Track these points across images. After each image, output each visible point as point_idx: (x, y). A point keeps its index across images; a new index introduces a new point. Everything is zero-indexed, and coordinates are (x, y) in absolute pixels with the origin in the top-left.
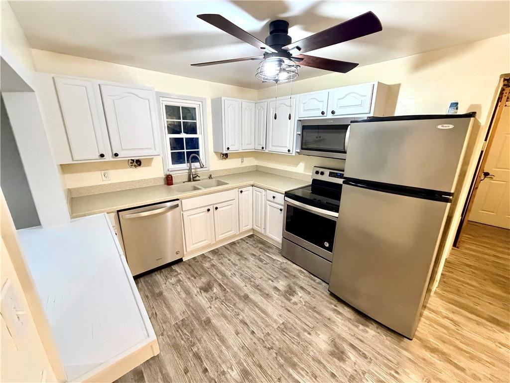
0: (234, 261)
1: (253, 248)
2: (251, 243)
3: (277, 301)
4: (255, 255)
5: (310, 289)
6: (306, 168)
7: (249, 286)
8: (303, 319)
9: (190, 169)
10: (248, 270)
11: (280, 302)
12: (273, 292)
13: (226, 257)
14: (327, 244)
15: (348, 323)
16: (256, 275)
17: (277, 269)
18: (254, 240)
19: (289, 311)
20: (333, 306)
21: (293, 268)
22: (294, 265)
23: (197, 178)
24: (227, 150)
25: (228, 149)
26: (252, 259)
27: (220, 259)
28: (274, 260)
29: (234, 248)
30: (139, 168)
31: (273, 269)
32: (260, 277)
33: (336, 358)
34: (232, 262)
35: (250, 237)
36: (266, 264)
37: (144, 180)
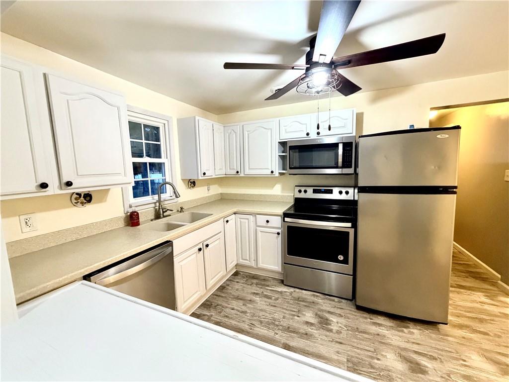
0: (239, 309)
1: (249, 286)
2: (242, 282)
3: (321, 337)
4: (257, 294)
5: (338, 311)
6: (283, 189)
7: (280, 332)
8: (359, 346)
9: (159, 201)
10: (264, 313)
11: (324, 337)
12: (309, 330)
13: (227, 307)
14: (341, 258)
15: (394, 331)
16: (276, 316)
17: (292, 302)
18: (244, 277)
19: (341, 343)
20: (369, 320)
21: (305, 295)
22: (304, 291)
23: (168, 213)
24: (202, 175)
25: (204, 174)
26: (257, 299)
27: (220, 312)
28: (281, 292)
29: (227, 293)
30: (89, 206)
31: (288, 302)
32: (282, 317)
33: (419, 373)
34: (238, 311)
35: (236, 274)
36: (277, 299)
37: (97, 223)
